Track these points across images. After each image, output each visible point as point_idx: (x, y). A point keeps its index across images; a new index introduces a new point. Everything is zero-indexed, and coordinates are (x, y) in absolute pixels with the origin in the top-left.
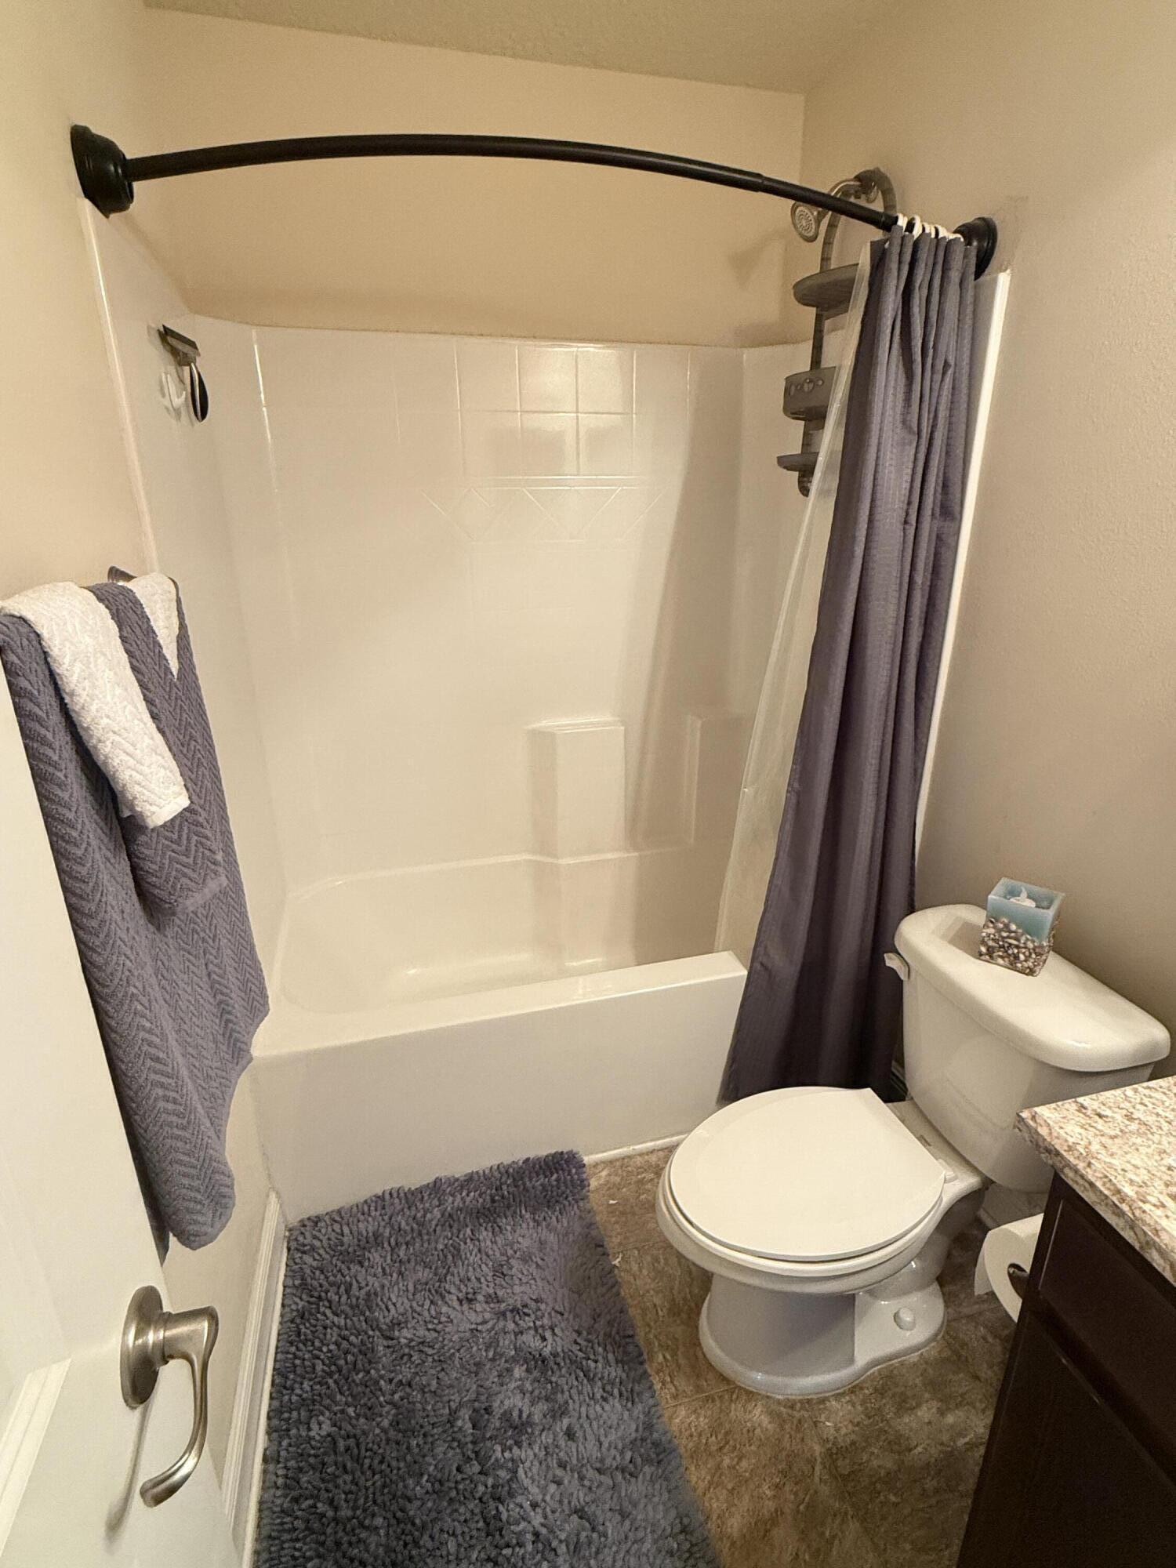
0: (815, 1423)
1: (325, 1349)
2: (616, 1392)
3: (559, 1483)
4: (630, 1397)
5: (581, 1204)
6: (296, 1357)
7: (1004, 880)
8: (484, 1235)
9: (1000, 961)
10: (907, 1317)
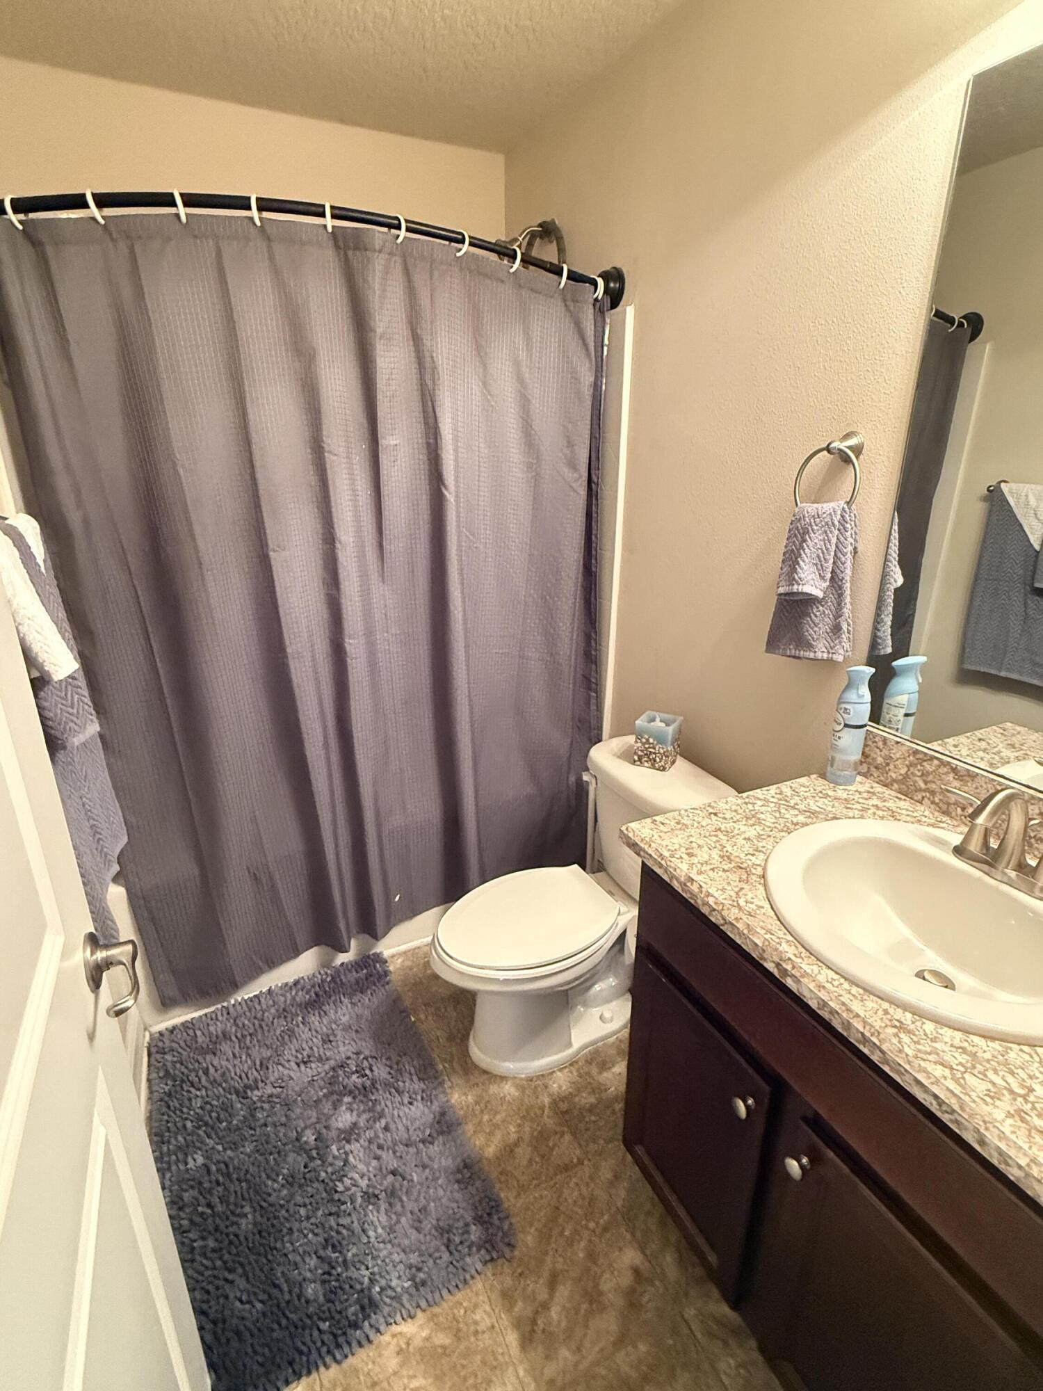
0: (546, 1087)
1: (192, 1113)
2: (419, 1098)
3: (378, 1158)
4: (427, 1099)
5: (387, 987)
6: (168, 1122)
7: (648, 713)
8: (314, 1019)
9: (646, 764)
10: (607, 1015)
